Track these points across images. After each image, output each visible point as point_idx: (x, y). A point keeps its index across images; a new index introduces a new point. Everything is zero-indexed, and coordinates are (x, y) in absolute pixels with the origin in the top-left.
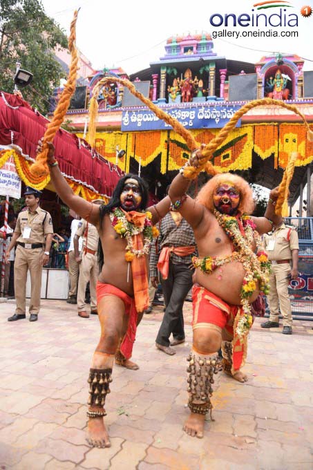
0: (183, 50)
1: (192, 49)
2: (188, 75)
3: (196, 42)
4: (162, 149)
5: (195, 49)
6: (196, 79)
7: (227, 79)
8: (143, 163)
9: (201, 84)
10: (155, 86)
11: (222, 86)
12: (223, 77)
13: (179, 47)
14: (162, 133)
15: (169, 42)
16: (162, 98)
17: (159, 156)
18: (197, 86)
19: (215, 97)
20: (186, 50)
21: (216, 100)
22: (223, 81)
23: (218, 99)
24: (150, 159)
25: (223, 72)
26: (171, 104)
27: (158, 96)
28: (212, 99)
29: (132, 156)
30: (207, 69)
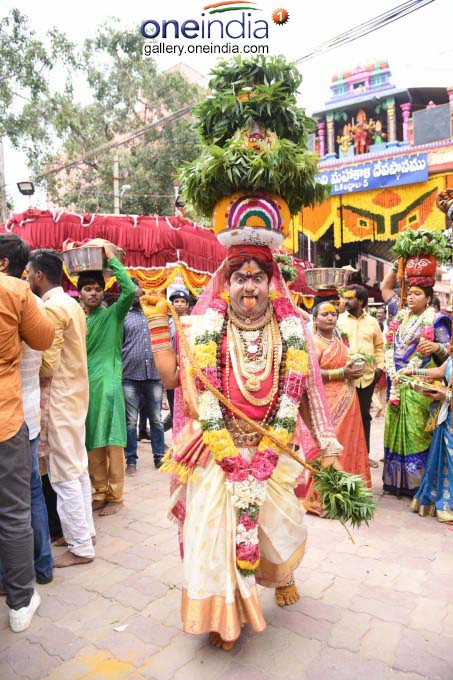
0: (352, 87)
1: (363, 84)
2: (361, 117)
3: (367, 74)
4: (333, 218)
5: (367, 83)
6: (371, 122)
7: (410, 116)
8: (313, 237)
9: (378, 126)
10: (321, 138)
11: (405, 126)
12: (406, 114)
13: (347, 85)
14: (333, 199)
15: (335, 79)
16: (332, 153)
17: (332, 227)
18: (374, 130)
19: (396, 142)
20: (356, 86)
21: (398, 145)
22: (406, 119)
23: (401, 143)
24: (322, 231)
25: (406, 107)
26: (342, 159)
27: (326, 152)
28: (393, 145)
29: (300, 230)
30: (384, 107)
